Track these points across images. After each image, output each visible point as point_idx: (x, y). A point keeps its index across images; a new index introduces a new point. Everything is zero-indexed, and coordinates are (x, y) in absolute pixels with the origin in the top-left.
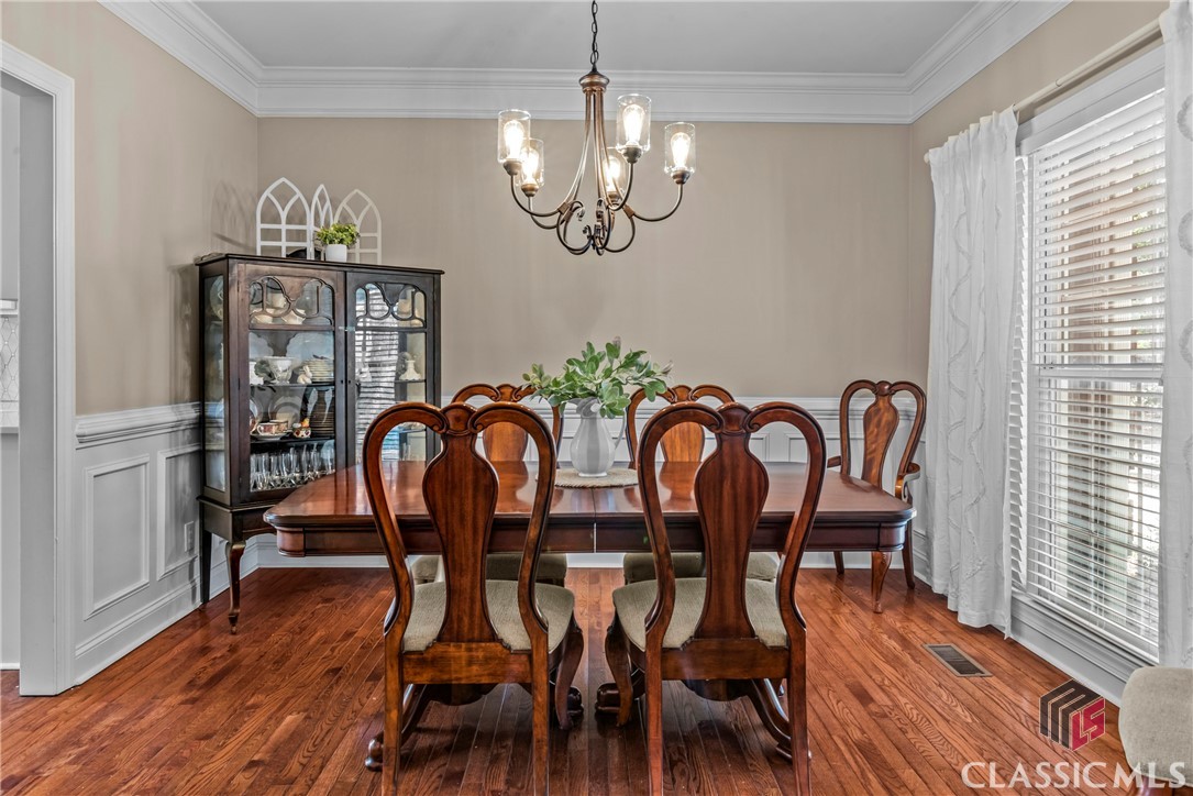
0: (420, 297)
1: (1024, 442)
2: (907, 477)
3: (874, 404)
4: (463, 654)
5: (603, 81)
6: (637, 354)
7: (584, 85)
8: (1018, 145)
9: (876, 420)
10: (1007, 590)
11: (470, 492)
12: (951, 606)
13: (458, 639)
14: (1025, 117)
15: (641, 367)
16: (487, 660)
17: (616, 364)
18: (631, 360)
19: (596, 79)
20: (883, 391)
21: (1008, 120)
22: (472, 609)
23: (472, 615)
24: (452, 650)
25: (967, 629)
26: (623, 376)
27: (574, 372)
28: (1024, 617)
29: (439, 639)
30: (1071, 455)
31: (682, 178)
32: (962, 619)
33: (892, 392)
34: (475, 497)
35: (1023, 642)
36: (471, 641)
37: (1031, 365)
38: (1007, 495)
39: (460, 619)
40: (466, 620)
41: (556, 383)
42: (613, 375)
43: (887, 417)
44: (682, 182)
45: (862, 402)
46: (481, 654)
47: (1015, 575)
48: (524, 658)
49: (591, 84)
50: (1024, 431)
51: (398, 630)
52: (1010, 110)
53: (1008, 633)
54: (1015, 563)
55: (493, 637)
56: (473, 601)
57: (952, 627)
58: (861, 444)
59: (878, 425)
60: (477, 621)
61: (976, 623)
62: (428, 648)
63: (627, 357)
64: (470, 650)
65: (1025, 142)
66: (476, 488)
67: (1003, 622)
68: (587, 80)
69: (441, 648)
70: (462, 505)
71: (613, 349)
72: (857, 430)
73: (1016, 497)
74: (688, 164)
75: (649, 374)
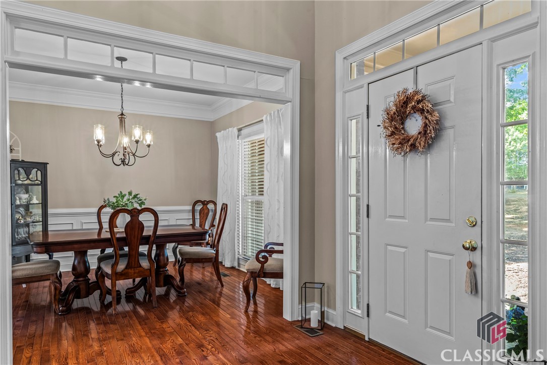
0: (39, 173)
1: (240, 216)
2: (211, 228)
3: (203, 207)
4: (133, 271)
5: (125, 117)
6: (137, 195)
7: (119, 118)
8: (238, 137)
9: (203, 212)
10: (237, 257)
11: (137, 229)
12: (223, 264)
13: (131, 268)
14: (240, 130)
15: (138, 198)
16: (139, 272)
17: (131, 197)
18: (135, 196)
19: (123, 116)
20: (205, 203)
21: (235, 130)
22: (135, 259)
23: (135, 261)
24: (130, 271)
25: (227, 268)
26: (133, 201)
27: (119, 200)
28: (241, 262)
29: (126, 268)
30: (252, 219)
31: (149, 146)
32: (226, 266)
33: (207, 204)
34: (138, 231)
35: (241, 269)
36: (135, 268)
37: (242, 196)
38: (236, 231)
39: (132, 262)
40: (133, 263)
41: (114, 203)
42: (130, 200)
43: (206, 211)
44: (149, 147)
45: (199, 207)
46: (137, 271)
47: (239, 252)
48: (149, 271)
49: (122, 118)
50: (240, 213)
51: (115, 266)
52: (236, 128)
53: (237, 267)
54: (239, 249)
55: (140, 266)
56: (135, 258)
57: (224, 268)
58: (199, 220)
59: (204, 214)
60: (136, 262)
61: (229, 266)
62: (122, 271)
63: (134, 196)
64: (134, 270)
65: (240, 137)
66: (139, 229)
67: (236, 265)
68: (120, 116)
69: (126, 270)
70: (135, 233)
71: (130, 193)
72: (197, 216)
73: (238, 231)
74: (151, 142)
75: (140, 200)
